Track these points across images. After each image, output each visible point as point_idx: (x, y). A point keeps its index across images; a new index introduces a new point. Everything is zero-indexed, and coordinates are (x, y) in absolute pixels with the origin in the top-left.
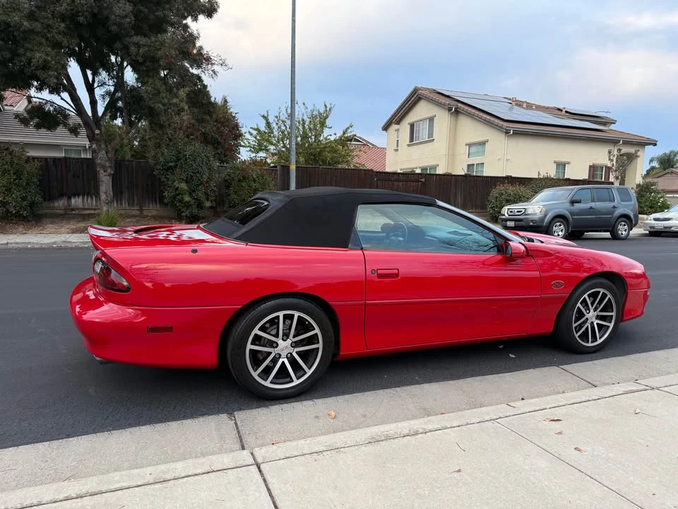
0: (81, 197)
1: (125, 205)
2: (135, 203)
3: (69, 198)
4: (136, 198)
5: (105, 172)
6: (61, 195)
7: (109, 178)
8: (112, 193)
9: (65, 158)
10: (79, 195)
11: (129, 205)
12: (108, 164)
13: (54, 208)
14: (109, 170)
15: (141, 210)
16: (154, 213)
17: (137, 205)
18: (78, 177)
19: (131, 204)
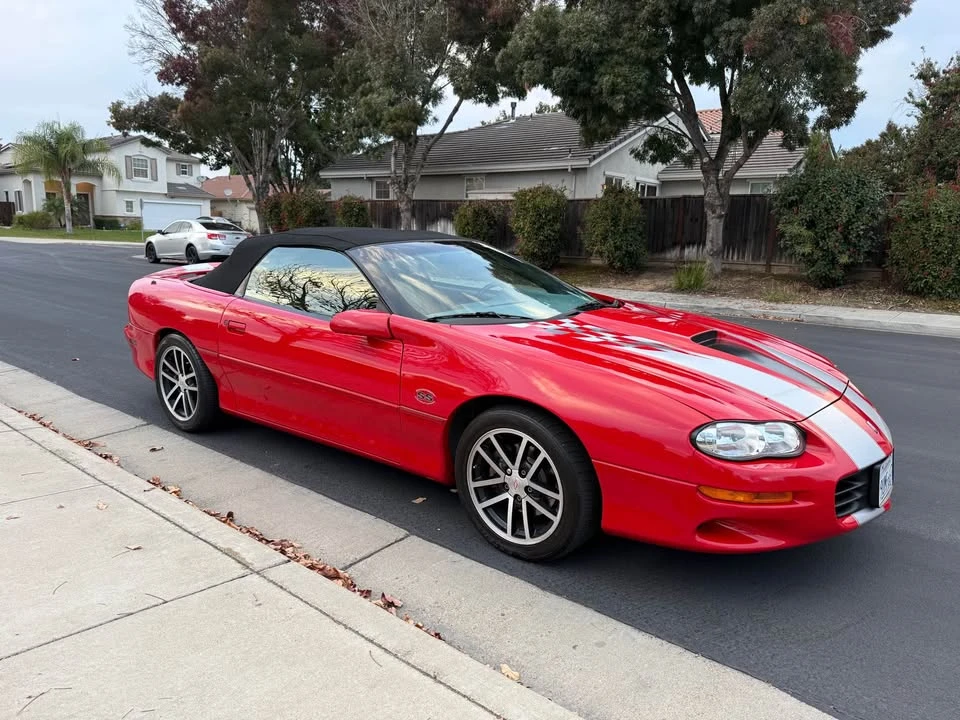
0: (696, 247)
1: (748, 258)
2: (763, 255)
3: (683, 248)
4: (763, 248)
5: (714, 212)
6: (674, 245)
7: (718, 220)
8: (720, 242)
9: (751, 196)
10: (693, 244)
11: (753, 259)
12: (717, 202)
13: (665, 260)
14: (718, 211)
15: (769, 266)
16: (786, 271)
17: (764, 258)
18: (697, 220)
19: (756, 257)
